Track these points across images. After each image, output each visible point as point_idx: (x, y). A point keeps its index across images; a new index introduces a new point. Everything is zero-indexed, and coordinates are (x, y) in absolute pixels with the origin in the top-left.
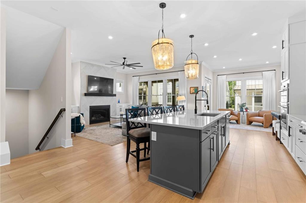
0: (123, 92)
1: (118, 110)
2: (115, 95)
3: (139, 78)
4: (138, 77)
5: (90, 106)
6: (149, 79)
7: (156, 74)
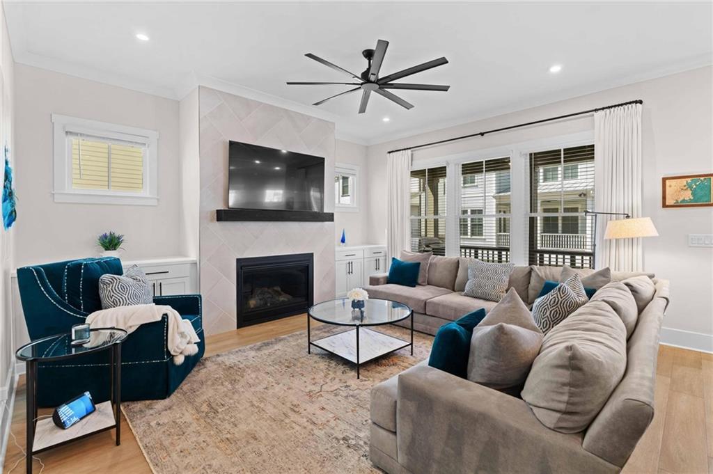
0: (355, 206)
1: (341, 269)
2: (330, 217)
3: (412, 155)
4: (409, 151)
5: (238, 260)
6: (452, 158)
7: (482, 134)
